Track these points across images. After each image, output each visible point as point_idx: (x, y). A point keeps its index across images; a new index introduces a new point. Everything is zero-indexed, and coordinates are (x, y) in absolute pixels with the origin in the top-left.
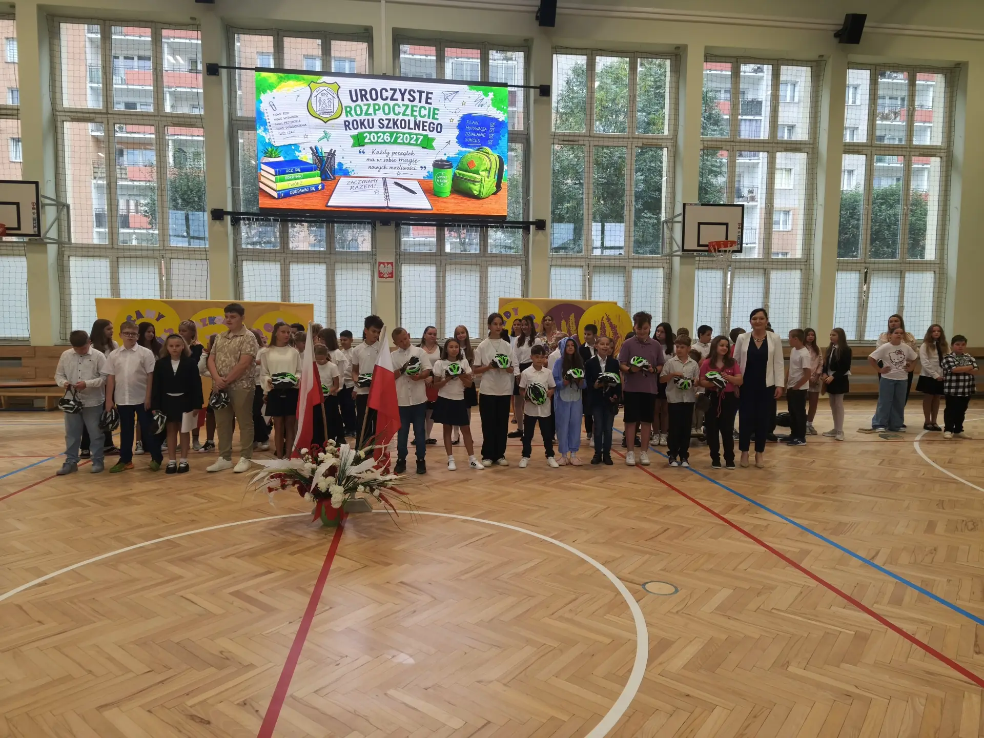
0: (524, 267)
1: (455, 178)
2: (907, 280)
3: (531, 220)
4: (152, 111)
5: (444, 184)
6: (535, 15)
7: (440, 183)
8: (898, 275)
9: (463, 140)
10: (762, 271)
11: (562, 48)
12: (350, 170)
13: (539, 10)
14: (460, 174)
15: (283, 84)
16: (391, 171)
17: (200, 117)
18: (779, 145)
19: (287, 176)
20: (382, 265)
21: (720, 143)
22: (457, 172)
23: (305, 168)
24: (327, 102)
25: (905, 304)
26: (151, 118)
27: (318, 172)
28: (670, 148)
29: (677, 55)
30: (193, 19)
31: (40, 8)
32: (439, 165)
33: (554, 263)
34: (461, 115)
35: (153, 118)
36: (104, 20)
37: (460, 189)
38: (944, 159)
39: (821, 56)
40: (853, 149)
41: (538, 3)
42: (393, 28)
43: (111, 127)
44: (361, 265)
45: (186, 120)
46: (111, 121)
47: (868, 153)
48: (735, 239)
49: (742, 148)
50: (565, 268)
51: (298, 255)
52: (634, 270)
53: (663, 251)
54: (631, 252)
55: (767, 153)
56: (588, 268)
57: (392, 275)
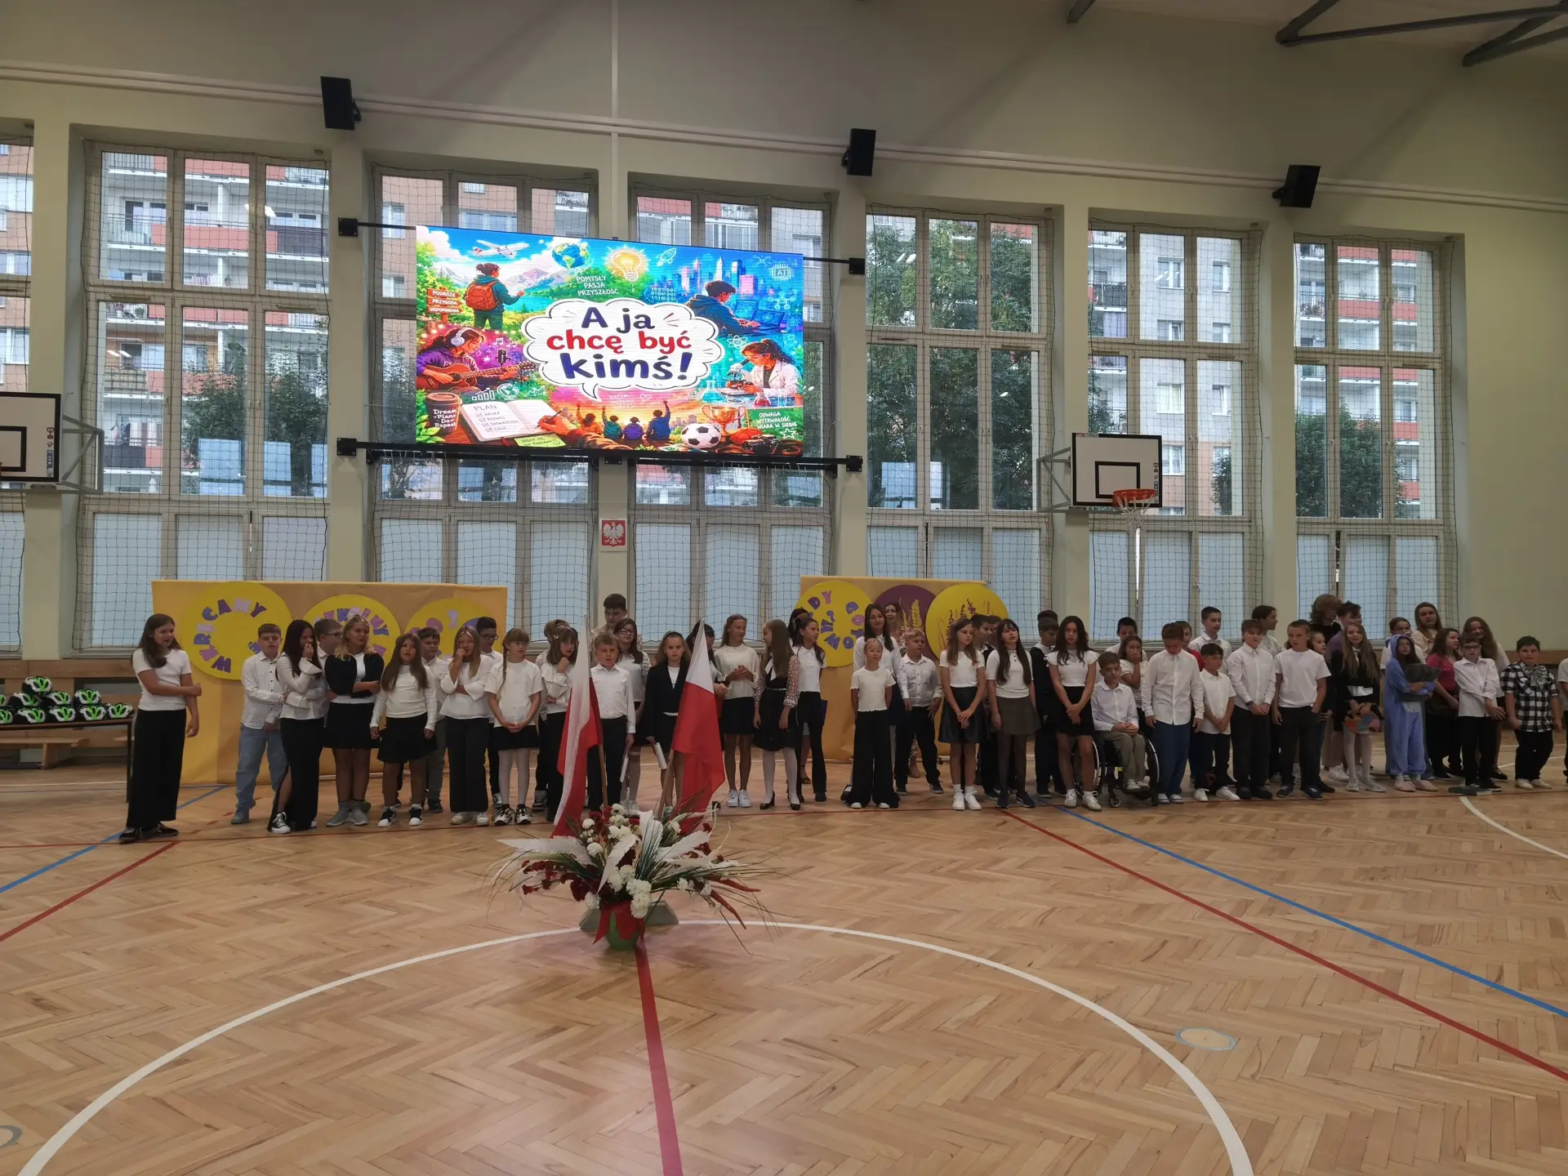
0: (828, 528)
2: (1398, 549)
3: (840, 455)
4: (246, 287)
6: (839, 160)
8: (1386, 542)
10: (1186, 536)
11: (881, 205)
13: (848, 151)
17: (325, 299)
18: (1202, 350)
20: (607, 526)
21: (1116, 346)
25: (1399, 586)
26: (245, 298)
28: (1043, 353)
29: (1048, 220)
30: (319, 151)
31: (75, 129)
33: (875, 522)
35: (249, 299)
36: (175, 150)
38: (1438, 372)
39: (1255, 224)
41: (846, 141)
42: (629, 173)
43: (177, 311)
44: (572, 526)
45: (302, 302)
46: (178, 304)
47: (1331, 363)
48: (1152, 487)
49: (1142, 353)
50: (890, 530)
51: (470, 510)
52: (996, 533)
53: (1036, 505)
54: (990, 508)
55: (1183, 362)
56: (927, 530)
57: (623, 540)
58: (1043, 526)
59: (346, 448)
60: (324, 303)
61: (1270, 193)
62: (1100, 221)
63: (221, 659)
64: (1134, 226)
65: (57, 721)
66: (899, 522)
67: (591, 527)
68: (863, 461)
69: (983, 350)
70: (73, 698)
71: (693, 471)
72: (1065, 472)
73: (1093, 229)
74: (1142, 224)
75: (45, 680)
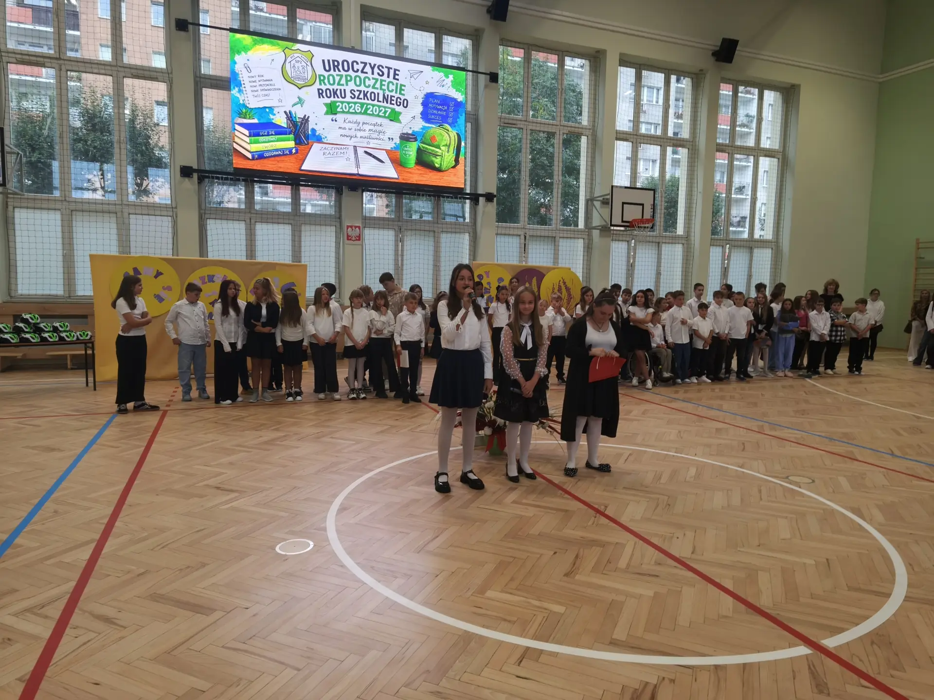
0: (472, 234)
1: (420, 151)
3: (480, 191)
5: (410, 155)
6: (485, 9)
7: (406, 155)
8: (750, 251)
9: (425, 116)
11: (507, 40)
12: (323, 136)
13: (493, 4)
14: (424, 147)
15: (257, 47)
16: (362, 139)
18: (670, 141)
19: (261, 139)
20: (350, 229)
21: (627, 136)
22: (421, 145)
23: (280, 131)
24: (301, 68)
26: (110, 68)
27: (292, 136)
28: (590, 137)
29: (597, 58)
32: (406, 138)
33: (499, 232)
34: (425, 92)
37: (423, 161)
38: (781, 160)
39: (701, 70)
42: (361, 5)
43: (63, 73)
44: (328, 228)
45: (152, 73)
46: (63, 68)
47: (730, 152)
48: (649, 217)
49: (642, 141)
50: (506, 237)
51: (263, 216)
52: (561, 240)
53: (581, 225)
54: (558, 225)
55: (659, 147)
56: (525, 237)
57: (359, 238)
58: (586, 237)
59: (186, 172)
60: (164, 75)
61: (711, 53)
62: (625, 62)
64: (640, 66)
66: (511, 232)
67: (338, 230)
68: (495, 196)
69: (558, 133)
70: (54, 327)
71: (396, 197)
72: (601, 207)
73: (620, 66)
74: (644, 65)
75: (37, 316)
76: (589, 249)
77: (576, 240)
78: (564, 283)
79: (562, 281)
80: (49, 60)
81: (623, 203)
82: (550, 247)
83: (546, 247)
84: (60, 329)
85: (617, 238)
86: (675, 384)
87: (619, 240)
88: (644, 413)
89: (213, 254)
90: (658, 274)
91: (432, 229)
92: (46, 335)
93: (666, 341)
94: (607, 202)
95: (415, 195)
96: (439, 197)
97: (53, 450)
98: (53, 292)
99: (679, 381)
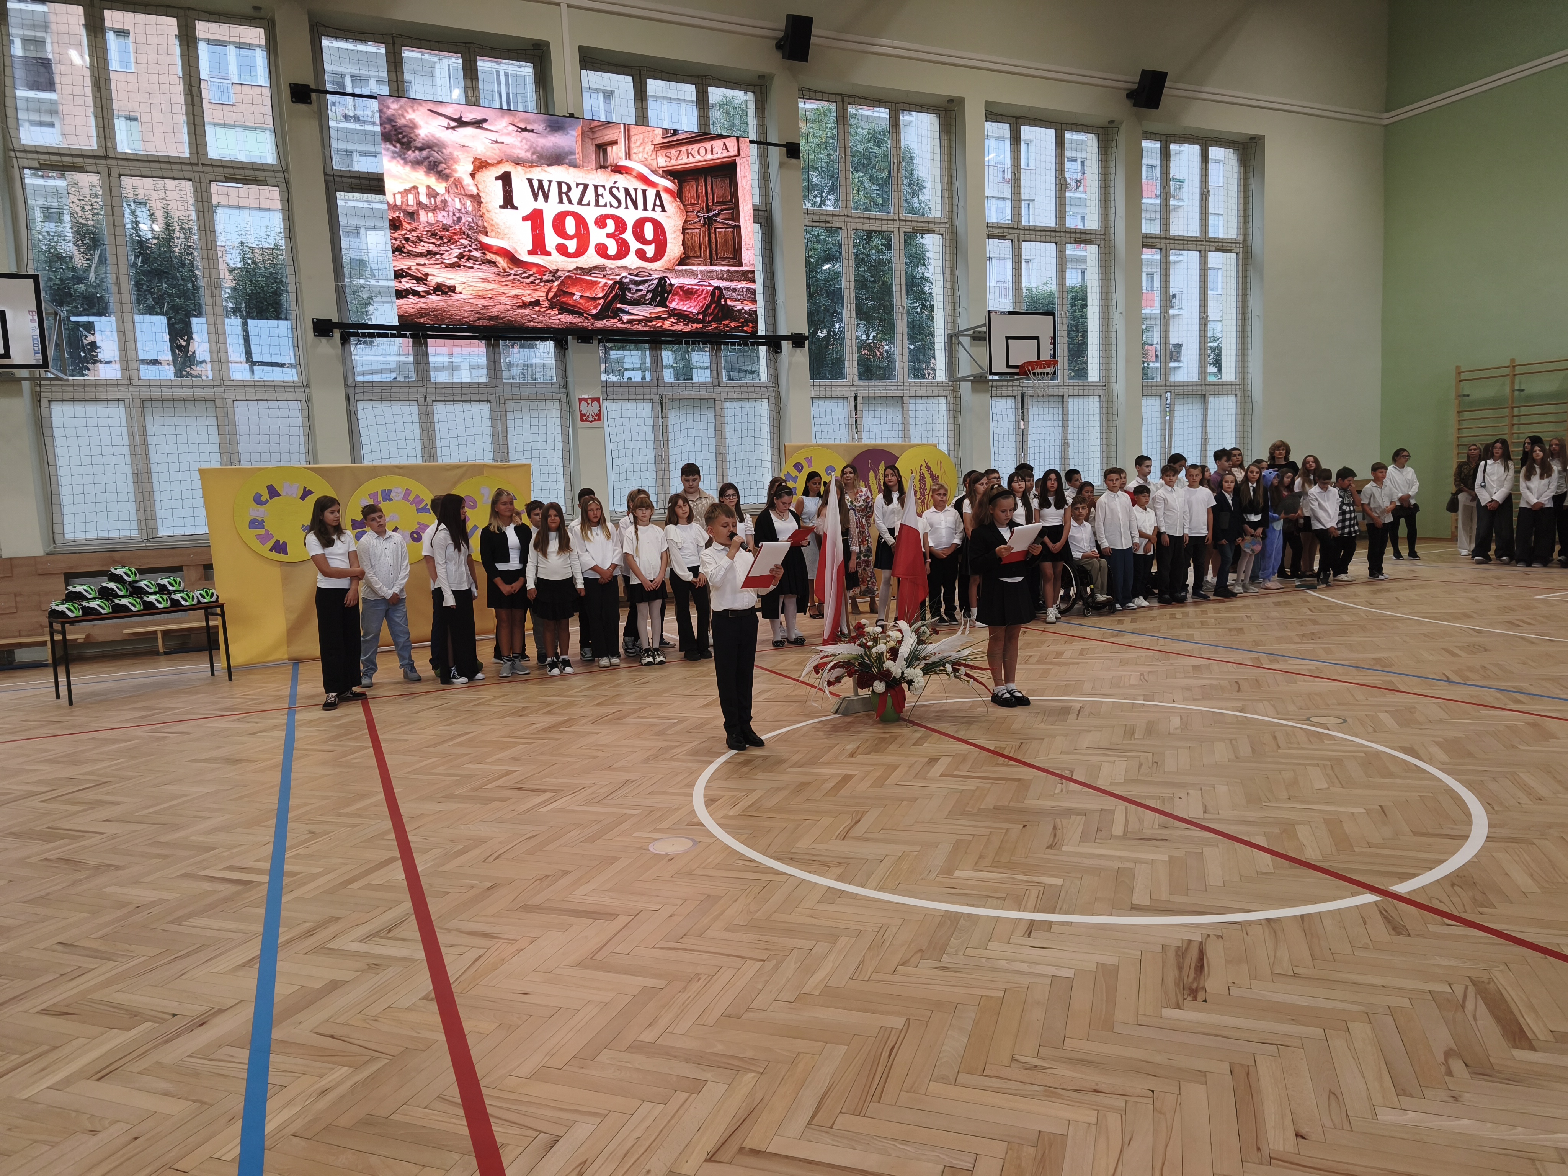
0: (773, 400)
2: (1209, 406)
4: (187, 155)
6: (775, 42)
8: (1202, 400)
11: (813, 91)
13: (783, 36)
18: (1070, 235)
20: (584, 403)
21: (1004, 230)
26: (187, 168)
28: (946, 236)
29: (951, 111)
33: (816, 394)
35: (192, 168)
38: (1241, 255)
39: (1111, 122)
40: (1148, 242)
41: (782, 25)
42: (581, 48)
43: (114, 180)
44: (549, 404)
46: (115, 172)
47: (1163, 246)
48: (1048, 358)
49: (1028, 237)
50: (828, 402)
51: (446, 391)
52: (912, 401)
53: (941, 375)
54: (906, 378)
55: (1054, 245)
56: (856, 398)
57: (599, 417)
58: (949, 394)
59: (322, 328)
60: (277, 175)
61: (1125, 93)
62: (993, 114)
63: (278, 542)
64: (1016, 118)
65: (157, 608)
66: (835, 394)
67: (564, 405)
68: (807, 338)
69: (896, 232)
70: (158, 584)
71: (651, 349)
72: (971, 346)
73: (986, 121)
74: (1024, 118)
75: (133, 570)
76: (955, 412)
77: (936, 400)
78: (928, 468)
79: (924, 465)
80: (92, 161)
81: (1008, 338)
82: (895, 413)
83: (889, 413)
84: (170, 588)
85: (999, 393)
86: (1113, 611)
87: (1002, 396)
88: (1082, 653)
89: (371, 457)
90: (1065, 444)
91: (711, 396)
92: (152, 599)
93: (1098, 546)
94: (981, 337)
95: (681, 343)
96: (719, 344)
97: (238, 761)
98: (125, 534)
99: (1118, 606)
